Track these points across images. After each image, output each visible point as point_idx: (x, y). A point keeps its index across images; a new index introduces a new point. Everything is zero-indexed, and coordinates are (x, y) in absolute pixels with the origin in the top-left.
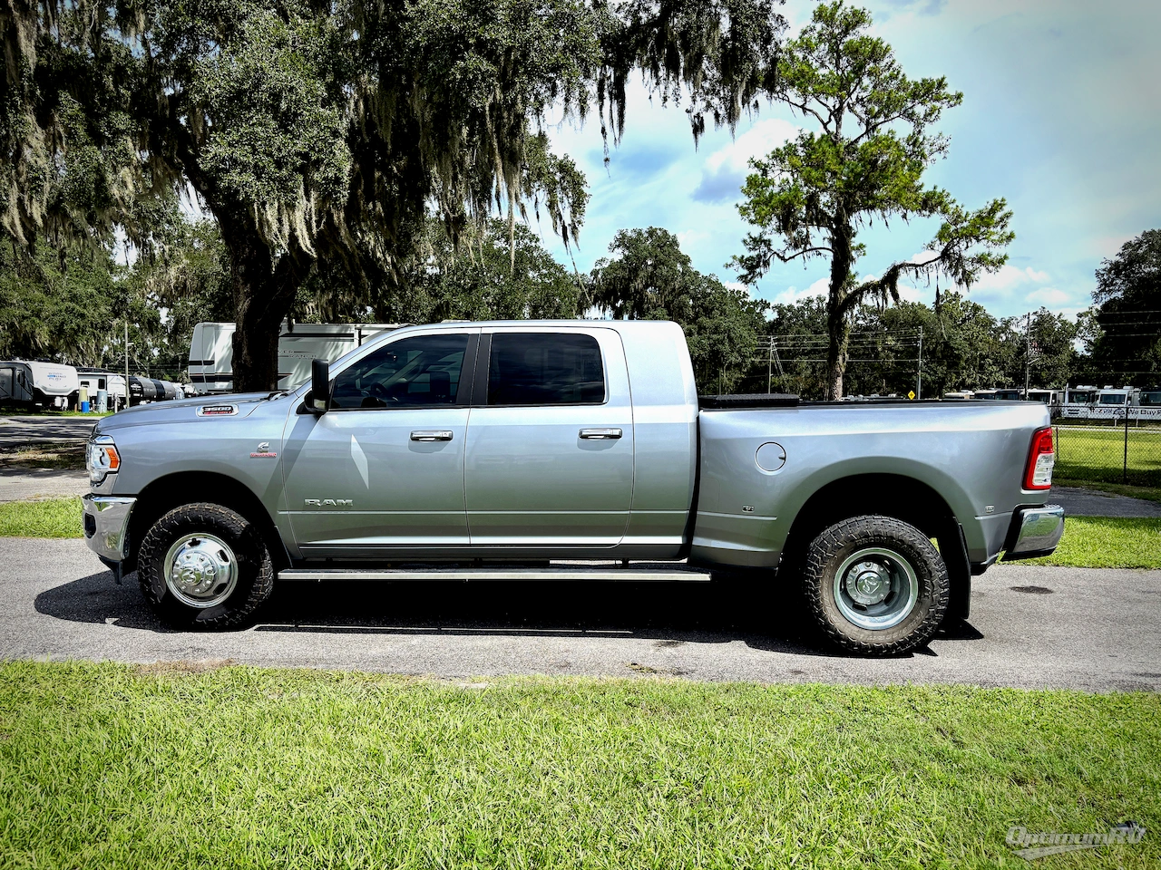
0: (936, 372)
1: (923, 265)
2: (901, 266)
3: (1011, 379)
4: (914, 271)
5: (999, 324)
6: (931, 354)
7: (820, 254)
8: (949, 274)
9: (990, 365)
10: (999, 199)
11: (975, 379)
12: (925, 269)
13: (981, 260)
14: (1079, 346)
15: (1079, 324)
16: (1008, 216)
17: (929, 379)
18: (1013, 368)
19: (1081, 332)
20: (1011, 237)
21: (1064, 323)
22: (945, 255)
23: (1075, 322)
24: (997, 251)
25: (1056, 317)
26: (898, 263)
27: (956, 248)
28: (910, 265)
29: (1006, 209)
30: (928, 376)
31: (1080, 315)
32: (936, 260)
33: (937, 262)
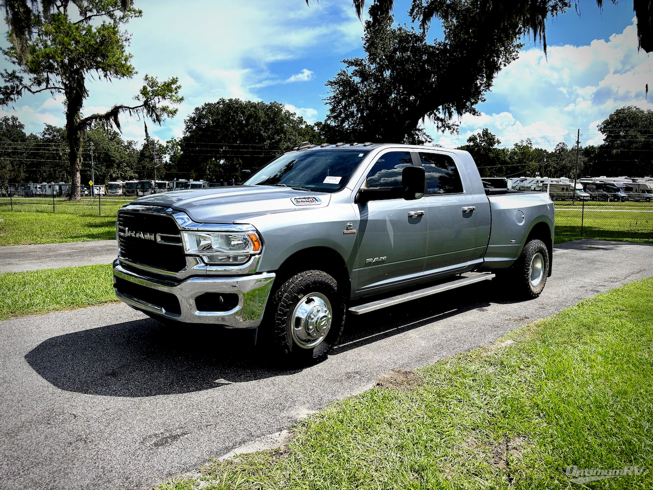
0: (101, 170)
1: (133, 108)
2: (121, 107)
3: (137, 175)
4: (128, 111)
5: (126, 144)
6: (97, 158)
7: (61, 92)
8: (148, 115)
9: (125, 167)
10: (175, 77)
11: (118, 174)
12: (135, 111)
13: (164, 109)
14: (167, 158)
15: (167, 147)
16: (179, 87)
17: (98, 174)
18: (137, 168)
19: (168, 151)
20: (182, 99)
21: (160, 145)
22: (146, 104)
23: (165, 146)
24: (172, 106)
25: (156, 142)
26: (118, 105)
27: (153, 101)
28: (126, 107)
29: (178, 84)
30: (97, 172)
31: (168, 142)
32: (140, 107)
33: (142, 108)
